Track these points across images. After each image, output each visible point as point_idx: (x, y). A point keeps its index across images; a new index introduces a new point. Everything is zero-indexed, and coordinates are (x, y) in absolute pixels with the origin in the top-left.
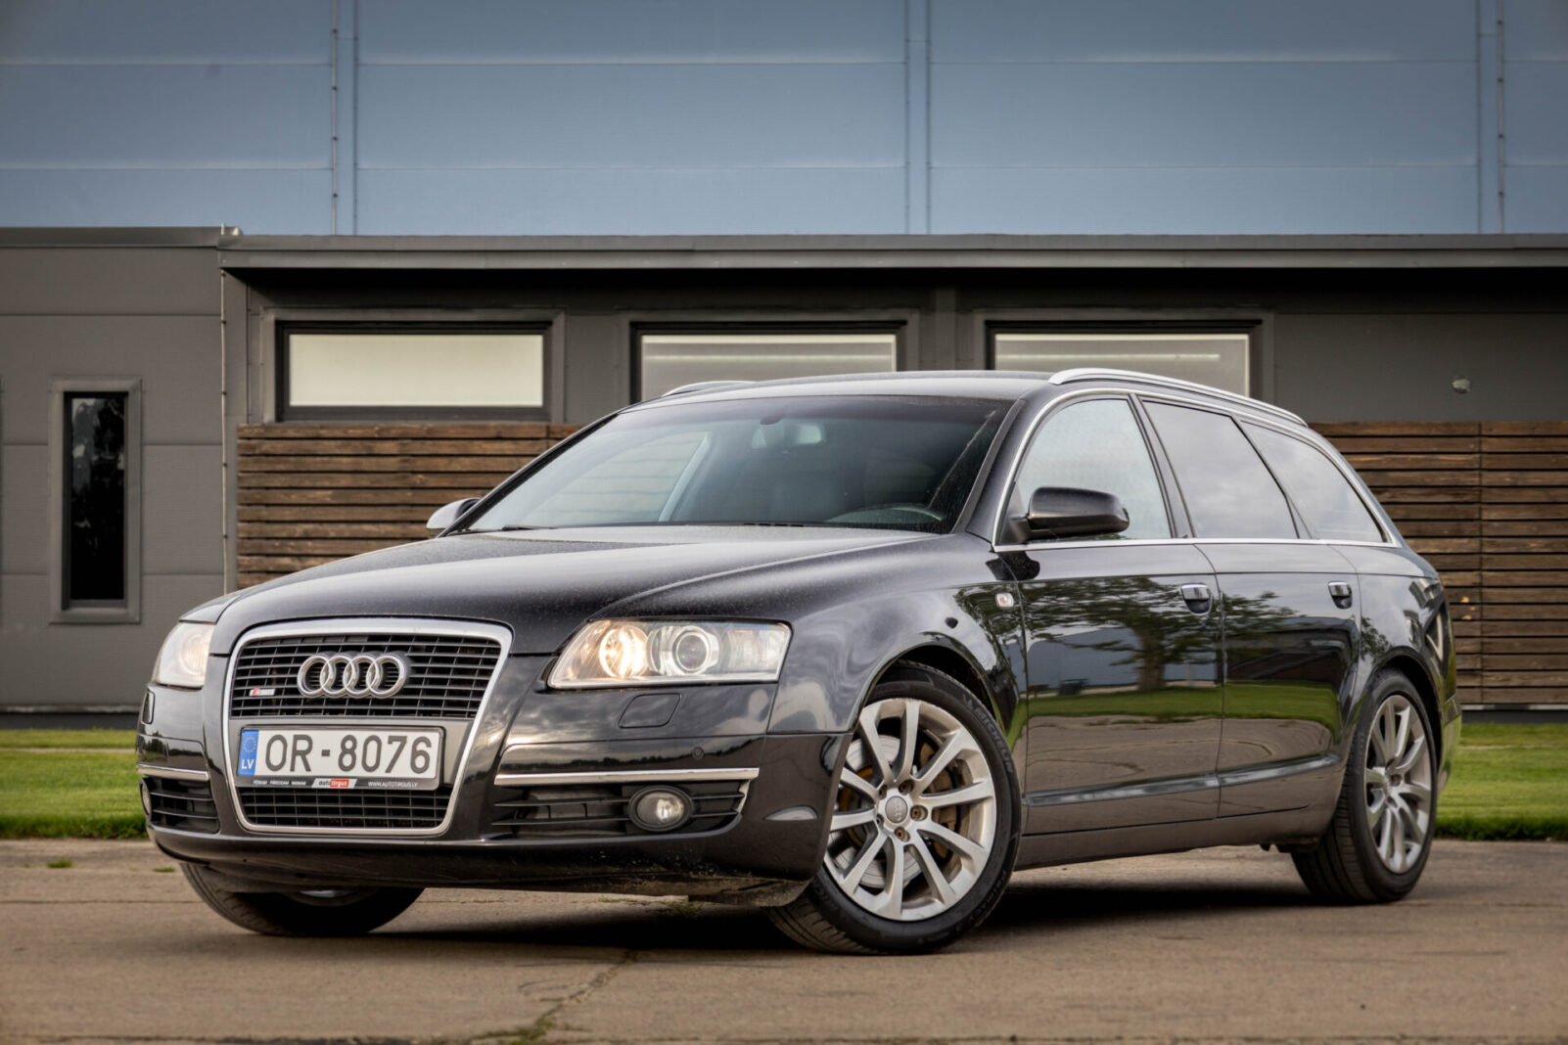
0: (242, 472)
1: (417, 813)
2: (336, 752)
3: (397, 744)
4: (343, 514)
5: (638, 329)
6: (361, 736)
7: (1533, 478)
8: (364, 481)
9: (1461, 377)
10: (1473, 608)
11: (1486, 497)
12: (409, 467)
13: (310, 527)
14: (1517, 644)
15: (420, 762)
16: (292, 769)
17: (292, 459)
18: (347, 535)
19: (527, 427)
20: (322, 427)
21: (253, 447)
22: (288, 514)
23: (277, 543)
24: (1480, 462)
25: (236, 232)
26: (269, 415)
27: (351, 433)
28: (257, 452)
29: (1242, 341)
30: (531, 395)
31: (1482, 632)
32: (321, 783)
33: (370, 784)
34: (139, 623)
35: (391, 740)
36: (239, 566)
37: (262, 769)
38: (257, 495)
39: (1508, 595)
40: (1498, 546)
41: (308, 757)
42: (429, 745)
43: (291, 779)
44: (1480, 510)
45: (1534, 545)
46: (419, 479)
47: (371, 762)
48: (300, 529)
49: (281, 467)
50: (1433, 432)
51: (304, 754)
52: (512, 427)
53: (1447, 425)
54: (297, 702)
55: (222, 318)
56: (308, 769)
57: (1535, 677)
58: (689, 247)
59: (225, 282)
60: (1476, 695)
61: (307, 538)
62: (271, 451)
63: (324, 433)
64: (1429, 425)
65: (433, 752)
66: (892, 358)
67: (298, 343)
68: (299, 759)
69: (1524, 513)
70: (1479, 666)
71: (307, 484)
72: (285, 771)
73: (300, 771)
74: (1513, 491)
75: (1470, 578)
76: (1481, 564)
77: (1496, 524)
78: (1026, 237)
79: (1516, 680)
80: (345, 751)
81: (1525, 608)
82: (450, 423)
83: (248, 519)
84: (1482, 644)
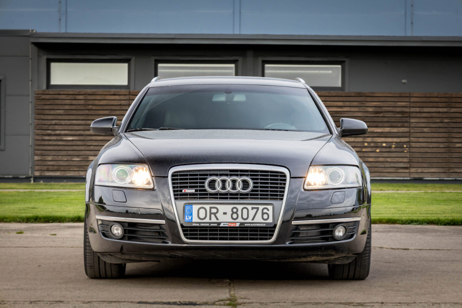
0: (37, 104)
1: (261, 235)
2: (229, 213)
3: (255, 210)
4: (67, 117)
5: (157, 62)
6: (240, 207)
7: (426, 110)
8: (73, 107)
9: (405, 79)
10: (407, 149)
11: (412, 115)
12: (87, 103)
13: (57, 121)
14: (420, 160)
15: (265, 216)
16: (210, 219)
17: (51, 101)
18: (68, 124)
19: (123, 91)
20: (61, 91)
21: (40, 97)
22: (50, 117)
23: (47, 126)
24: (410, 104)
25: (34, 31)
26: (44, 87)
27: (69, 93)
28: (41, 98)
29: (339, 68)
30: (124, 82)
31: (410, 156)
32: (224, 224)
33: (246, 225)
34: (4, 150)
35: (253, 208)
36: (35, 133)
37: (195, 219)
38: (40, 112)
39: (418, 145)
40: (415, 130)
41: (217, 215)
42: (268, 210)
43: (210, 223)
44: (410, 119)
45: (426, 130)
46: (90, 107)
47: (245, 216)
48: (53, 122)
49: (48, 103)
50: (396, 95)
51: (215, 214)
52: (118, 92)
53: (400, 93)
54: (207, 194)
55: (30, 57)
56: (217, 219)
57: (425, 170)
58: (173, 37)
59: (31, 46)
60: (408, 175)
61: (56, 124)
62: (45, 98)
63: (61, 93)
64: (395, 93)
65: (270, 213)
66: (233, 71)
67: (53, 65)
68: (213, 216)
69: (423, 120)
70: (409, 166)
71: (56, 108)
72: (207, 220)
73: (214, 220)
74: (419, 114)
75: (406, 140)
76: (410, 135)
77: (414, 124)
78: (275, 35)
79: (420, 170)
80: (233, 213)
81: (423, 149)
82: (99, 90)
83: (38, 118)
84: (410, 159)
